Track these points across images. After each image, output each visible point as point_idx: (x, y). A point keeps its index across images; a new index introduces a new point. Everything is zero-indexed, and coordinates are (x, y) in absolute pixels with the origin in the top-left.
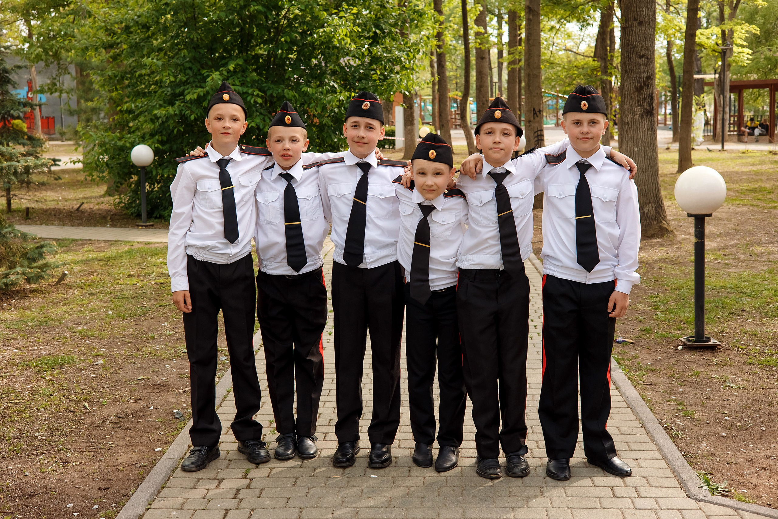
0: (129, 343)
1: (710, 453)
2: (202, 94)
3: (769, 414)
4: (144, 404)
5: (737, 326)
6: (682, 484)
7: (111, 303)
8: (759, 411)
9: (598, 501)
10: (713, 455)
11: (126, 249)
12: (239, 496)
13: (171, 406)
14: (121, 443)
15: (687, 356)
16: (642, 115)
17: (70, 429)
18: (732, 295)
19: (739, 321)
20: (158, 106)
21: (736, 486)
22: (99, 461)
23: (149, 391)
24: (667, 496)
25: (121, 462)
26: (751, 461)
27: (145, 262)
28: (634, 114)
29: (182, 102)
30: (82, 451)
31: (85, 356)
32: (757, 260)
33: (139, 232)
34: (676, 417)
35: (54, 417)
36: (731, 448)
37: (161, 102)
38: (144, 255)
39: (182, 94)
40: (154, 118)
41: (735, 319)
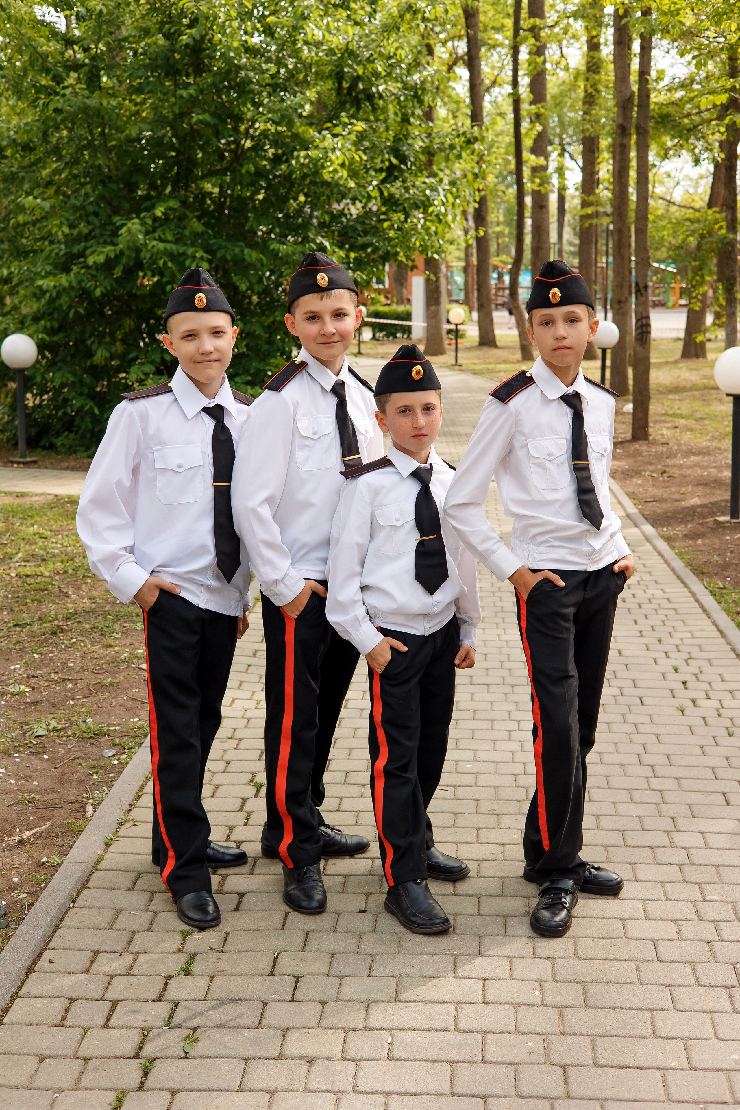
2: (112, 255)
20: (43, 274)
29: (82, 268)
33: (12, 474)
37: (48, 268)
38: (10, 518)
39: (82, 254)
40: (37, 291)
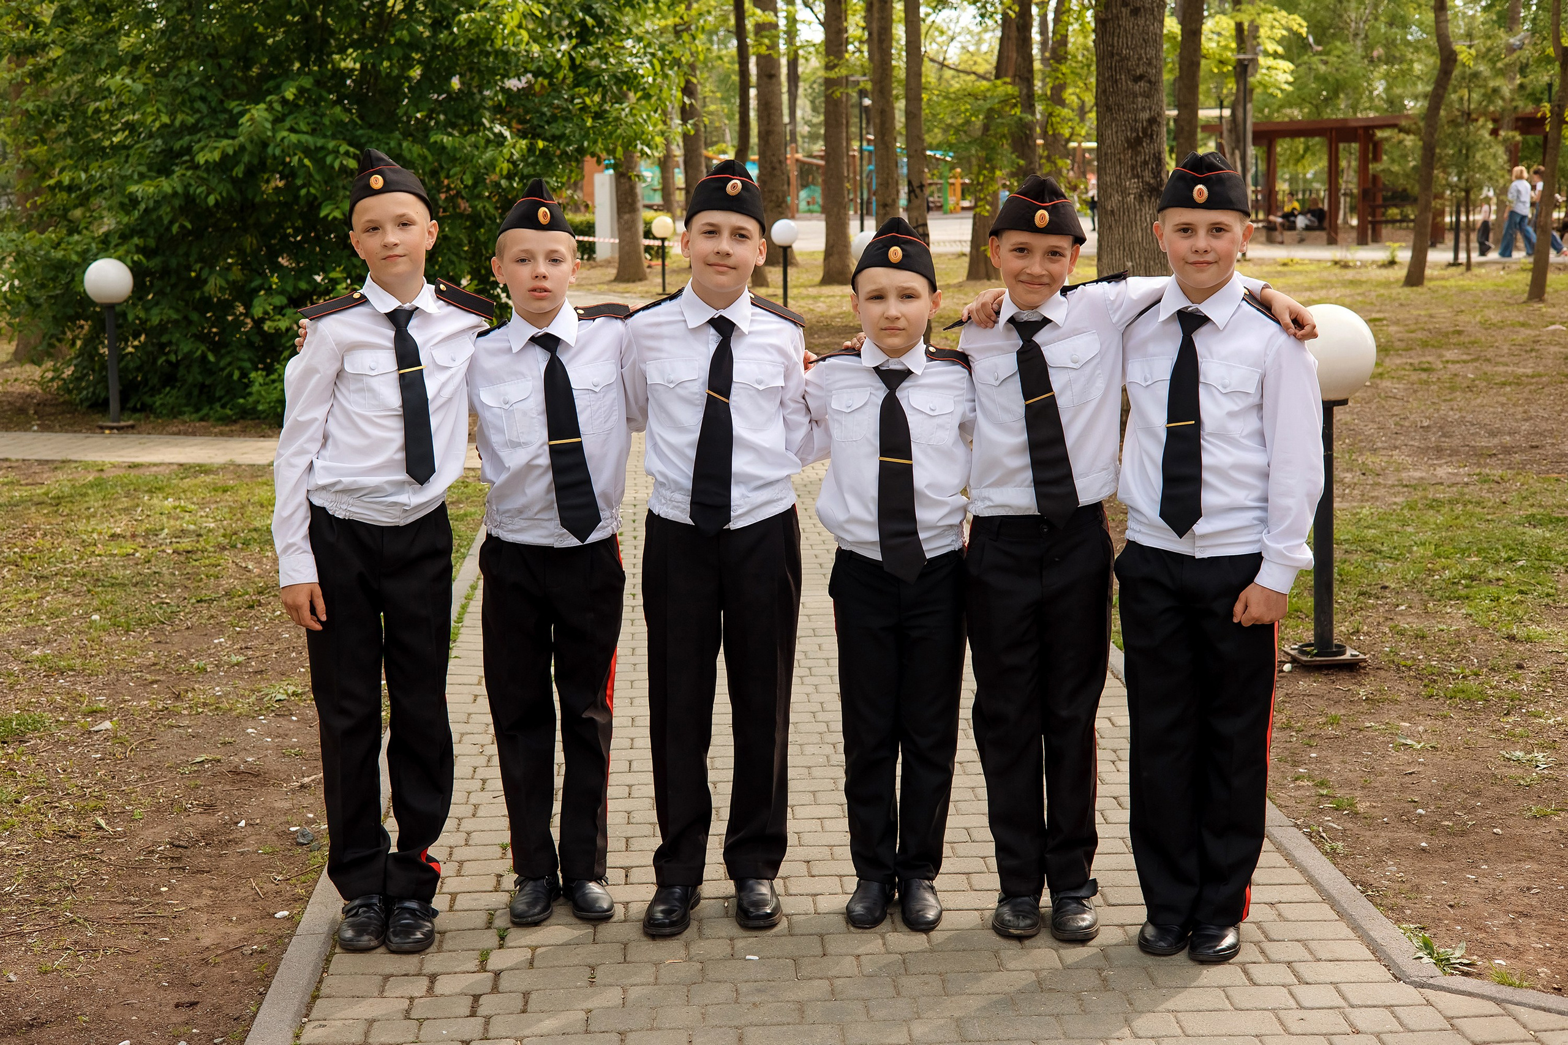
0: (152, 683)
1: (1408, 885)
2: (231, 151)
3: (1499, 800)
4: (221, 816)
5: (1381, 620)
6: (1377, 952)
7: (89, 596)
8: (1477, 794)
9: (1223, 995)
10: (1417, 888)
11: (91, 478)
12: (483, 1010)
13: (283, 819)
14: (196, 903)
15: (1305, 684)
16: (1141, 196)
17: (78, 875)
18: (1355, 557)
19: (1381, 610)
20: (136, 177)
21: (1481, 953)
22: (160, 944)
23: (227, 788)
24: (1356, 980)
25: (207, 945)
26: (1493, 899)
27: (138, 505)
28: (1124, 192)
29: (187, 169)
30: (117, 922)
31: (66, 714)
32: (1379, 484)
33: (108, 442)
34: (1321, 812)
35: (36, 850)
36: (1446, 874)
37: (143, 169)
38: (132, 492)
39: (188, 150)
40: (126, 201)
41: (1373, 606)
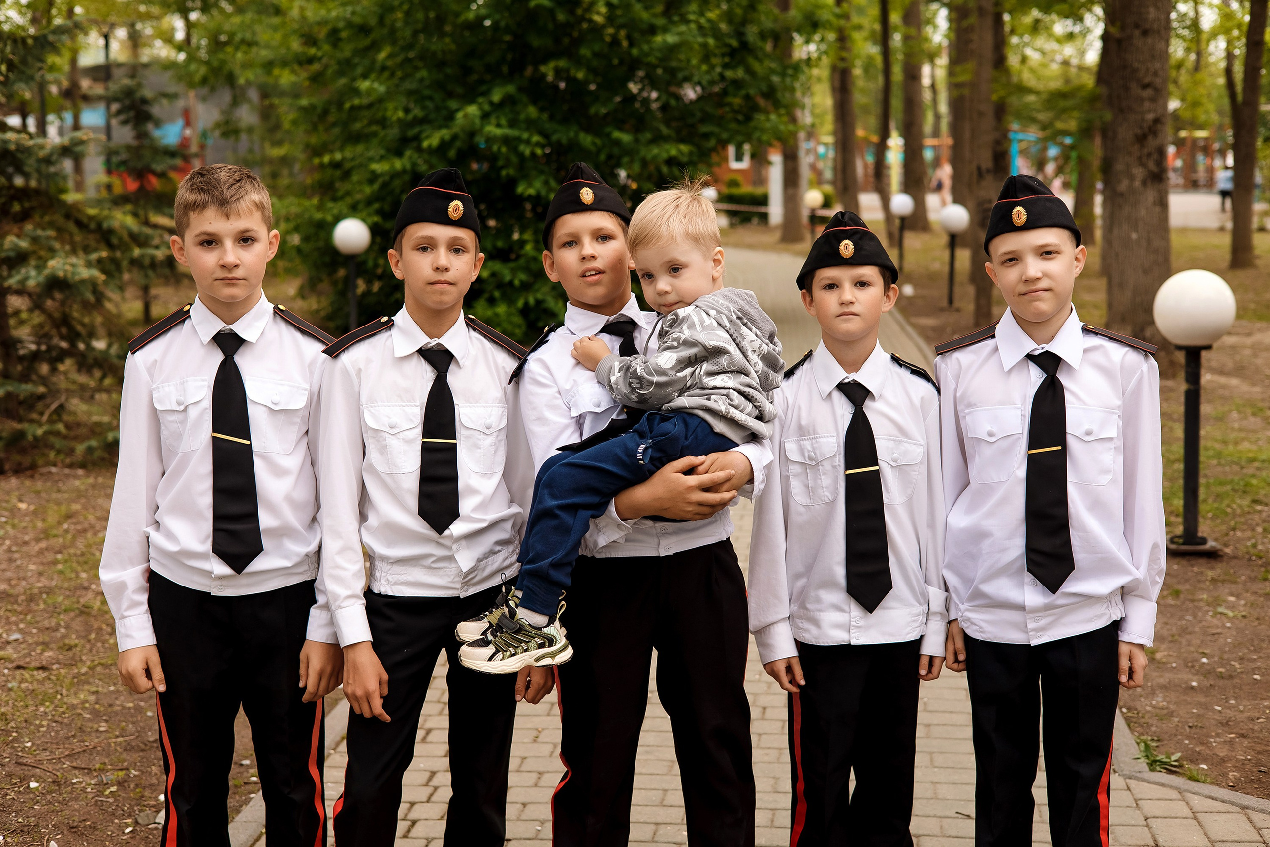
2: (447, 138)
16: (1146, 181)
20: (377, 157)
28: (1132, 178)
29: (415, 152)
37: (382, 152)
39: (417, 139)
40: (371, 175)
41: (1260, 512)
